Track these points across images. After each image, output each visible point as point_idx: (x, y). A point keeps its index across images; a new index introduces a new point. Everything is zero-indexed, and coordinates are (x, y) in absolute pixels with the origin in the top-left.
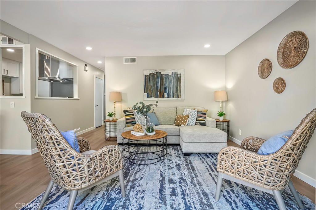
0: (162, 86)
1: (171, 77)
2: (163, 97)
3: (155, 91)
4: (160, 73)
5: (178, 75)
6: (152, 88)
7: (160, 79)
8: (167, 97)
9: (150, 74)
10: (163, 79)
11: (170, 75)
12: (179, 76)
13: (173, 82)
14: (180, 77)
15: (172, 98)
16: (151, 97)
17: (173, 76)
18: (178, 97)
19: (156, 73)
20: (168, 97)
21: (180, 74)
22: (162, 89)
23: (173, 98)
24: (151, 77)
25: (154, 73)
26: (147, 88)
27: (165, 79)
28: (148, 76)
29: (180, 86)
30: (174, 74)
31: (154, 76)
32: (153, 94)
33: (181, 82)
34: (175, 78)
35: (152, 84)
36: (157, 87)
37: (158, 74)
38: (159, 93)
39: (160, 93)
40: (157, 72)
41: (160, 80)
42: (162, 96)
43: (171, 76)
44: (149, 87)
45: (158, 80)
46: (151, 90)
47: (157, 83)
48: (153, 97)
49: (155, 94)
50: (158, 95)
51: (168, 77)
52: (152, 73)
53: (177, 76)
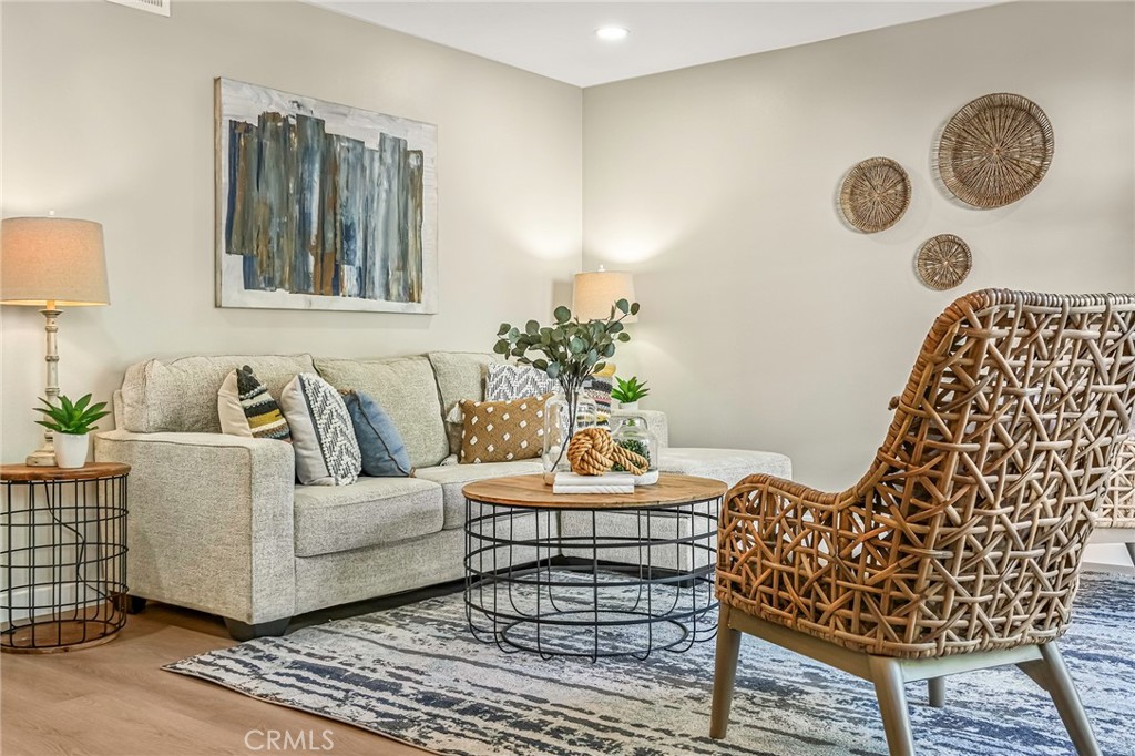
0: (330, 218)
1: (377, 164)
2: (337, 288)
3: (289, 247)
4: (320, 123)
5: (407, 154)
6: (275, 221)
7: (317, 166)
8: (355, 290)
9: (263, 119)
10: (336, 169)
11: (372, 151)
12: (413, 161)
13: (383, 195)
14: (420, 168)
15: (383, 301)
16: (271, 283)
17: (388, 159)
18: (412, 300)
19: (299, 117)
20: (362, 294)
21: (420, 153)
22: (330, 235)
23: (386, 300)
24: (269, 144)
25: (285, 120)
26: (244, 224)
27: (344, 168)
28: (248, 128)
29: (418, 228)
30: (388, 146)
31: (287, 140)
32: (282, 268)
33: (420, 205)
34: (394, 172)
35: (273, 196)
36: (304, 216)
37: (309, 132)
38: (312, 259)
39: (321, 259)
40: (302, 112)
41: (323, 173)
42: (329, 288)
43: (377, 156)
44: (260, 212)
45: (311, 175)
46: (266, 232)
47: (302, 189)
48: (282, 285)
49: (293, 269)
50: (307, 275)
51: (360, 158)
52: (275, 116)
53: (407, 165)
